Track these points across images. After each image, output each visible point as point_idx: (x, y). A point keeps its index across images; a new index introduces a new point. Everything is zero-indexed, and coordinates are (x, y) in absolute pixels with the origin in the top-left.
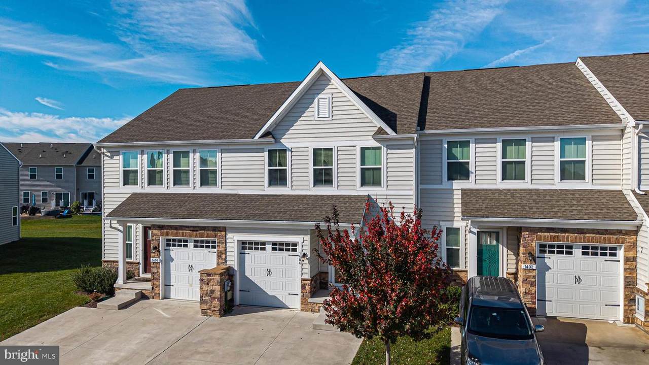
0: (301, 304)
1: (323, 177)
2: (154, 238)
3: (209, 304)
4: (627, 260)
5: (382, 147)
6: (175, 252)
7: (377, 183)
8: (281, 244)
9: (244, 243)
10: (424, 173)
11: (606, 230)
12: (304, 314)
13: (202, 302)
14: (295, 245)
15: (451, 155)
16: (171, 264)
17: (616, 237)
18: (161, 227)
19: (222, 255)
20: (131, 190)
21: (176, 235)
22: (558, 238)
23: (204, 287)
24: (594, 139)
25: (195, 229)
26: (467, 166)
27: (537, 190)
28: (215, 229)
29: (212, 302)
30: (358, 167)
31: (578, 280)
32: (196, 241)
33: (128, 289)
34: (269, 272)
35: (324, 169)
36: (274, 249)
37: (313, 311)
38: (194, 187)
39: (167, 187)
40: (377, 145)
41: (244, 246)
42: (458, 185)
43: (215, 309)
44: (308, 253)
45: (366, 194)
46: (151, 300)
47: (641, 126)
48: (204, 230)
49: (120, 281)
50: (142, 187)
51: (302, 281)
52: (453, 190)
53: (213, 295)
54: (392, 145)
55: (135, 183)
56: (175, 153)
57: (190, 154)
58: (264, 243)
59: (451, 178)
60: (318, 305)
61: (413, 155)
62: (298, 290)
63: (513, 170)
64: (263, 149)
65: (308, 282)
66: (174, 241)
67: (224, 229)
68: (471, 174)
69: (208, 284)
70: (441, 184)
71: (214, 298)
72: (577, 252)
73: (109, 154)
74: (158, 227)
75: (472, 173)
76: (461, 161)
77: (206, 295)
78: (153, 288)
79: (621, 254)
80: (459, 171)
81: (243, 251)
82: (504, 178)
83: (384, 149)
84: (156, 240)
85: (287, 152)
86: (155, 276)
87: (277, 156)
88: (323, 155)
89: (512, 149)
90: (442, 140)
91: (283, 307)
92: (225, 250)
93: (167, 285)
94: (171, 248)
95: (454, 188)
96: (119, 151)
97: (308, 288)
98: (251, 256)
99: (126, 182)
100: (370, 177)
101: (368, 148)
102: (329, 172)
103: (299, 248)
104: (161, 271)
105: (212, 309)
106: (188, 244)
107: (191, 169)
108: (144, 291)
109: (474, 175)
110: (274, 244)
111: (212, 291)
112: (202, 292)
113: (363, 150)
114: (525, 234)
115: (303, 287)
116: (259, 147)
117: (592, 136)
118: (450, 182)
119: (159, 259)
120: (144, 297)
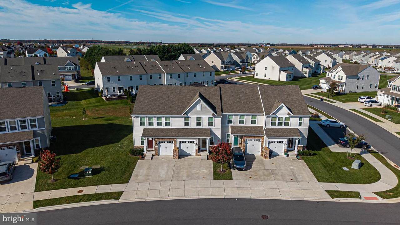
0: (196, 154)
1: (199, 124)
4: (262, 141)
6: (161, 144)
7: (212, 125)
8: (190, 141)
9: (181, 141)
10: (223, 122)
12: (196, 156)
13: (174, 156)
14: (194, 141)
15: (228, 118)
16: (160, 147)
17: (260, 137)
18: (158, 138)
19: (175, 144)
20: (143, 127)
22: (250, 138)
23: (174, 153)
25: (168, 139)
26: (232, 120)
27: (246, 126)
28: (173, 138)
29: (176, 156)
30: (208, 122)
31: (253, 145)
33: (148, 154)
34: (187, 148)
35: (199, 122)
36: (188, 143)
37: (199, 156)
38: (163, 126)
39: (155, 126)
40: (212, 117)
41: (180, 142)
42: (230, 125)
43: (177, 158)
44: (197, 143)
45: (210, 128)
46: (156, 156)
48: (171, 139)
49: (145, 152)
50: (147, 126)
51: (196, 149)
52: (228, 126)
54: (216, 117)
55: (144, 125)
56: (157, 118)
57: (162, 118)
58: (186, 141)
59: (228, 123)
60: (199, 154)
61: (221, 120)
62: (195, 151)
63: (241, 122)
66: (161, 141)
67: (176, 138)
70: (226, 124)
72: (253, 140)
73: (135, 117)
78: (156, 153)
79: (261, 140)
80: (230, 121)
82: (240, 123)
83: (214, 118)
84: (156, 141)
85: (190, 118)
86: (156, 150)
87: (187, 118)
88: (199, 119)
89: (242, 117)
90: (226, 115)
91: (191, 155)
93: (159, 152)
96: (138, 116)
97: (197, 151)
98: (182, 144)
99: (141, 125)
100: (211, 124)
103: (195, 142)
104: (158, 149)
106: (165, 142)
107: (162, 121)
109: (233, 122)
110: (188, 141)
111: (176, 154)
113: (209, 118)
114: (244, 137)
115: (196, 151)
116: (182, 117)
117: (258, 115)
119: (157, 146)
120: (153, 155)
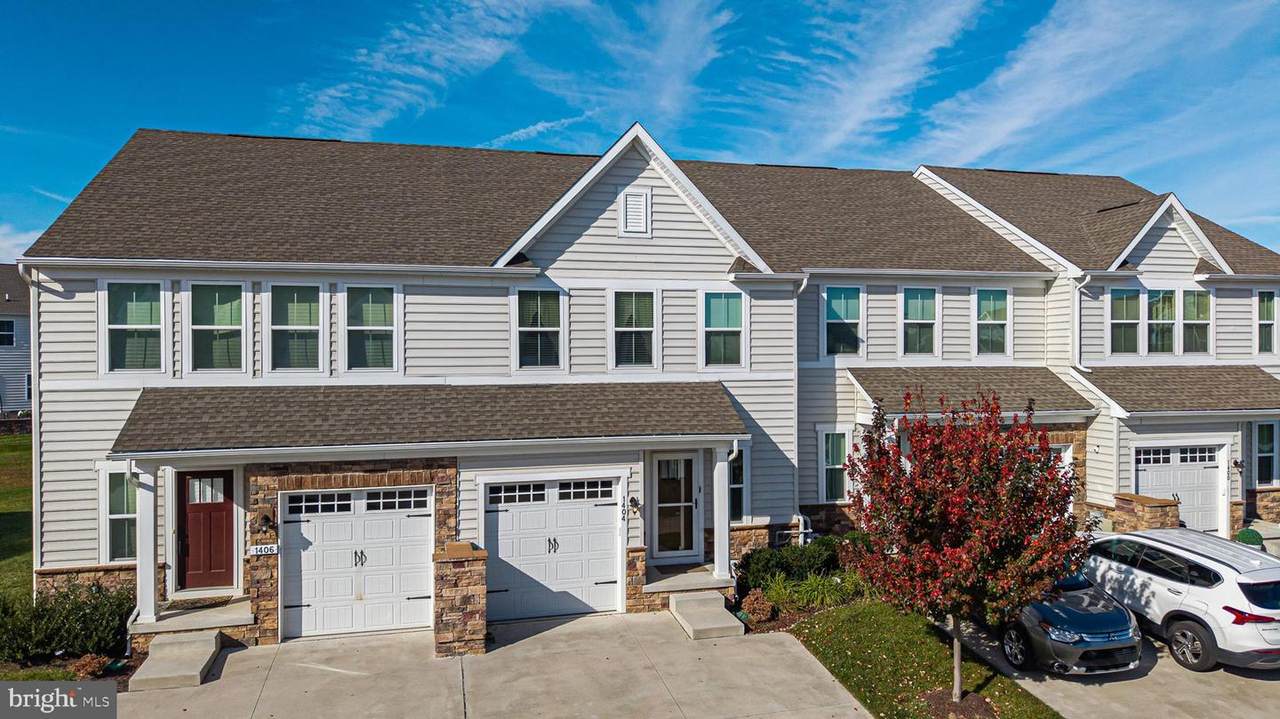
0: (628, 599)
1: (633, 348)
2: (261, 495)
3: (459, 628)
4: (1076, 465)
5: (743, 294)
6: (313, 526)
7: (733, 358)
8: (579, 484)
9: (495, 488)
11: (1054, 424)
12: (634, 617)
13: (440, 625)
14: (607, 483)
15: (831, 313)
16: (303, 553)
17: (1064, 433)
18: (279, 469)
19: (446, 522)
20: (136, 380)
21: (326, 483)
23: (446, 593)
24: (1017, 293)
25: (376, 466)
26: (853, 330)
27: (951, 368)
28: (430, 463)
29: (466, 624)
30: (701, 329)
32: (372, 495)
33: (174, 632)
34: (553, 545)
35: (635, 332)
36: (563, 496)
37: (651, 608)
38: (332, 371)
39: (255, 371)
40: (736, 290)
41: (494, 493)
42: (841, 361)
43: (474, 637)
44: (641, 497)
45: (715, 378)
46: (252, 650)
47: (1088, 278)
48: (404, 468)
49: (145, 616)
50: (176, 371)
51: (628, 554)
52: (834, 370)
53: (470, 608)
54: (761, 290)
55: (151, 361)
56: (277, 291)
57: (321, 294)
58: (540, 486)
59: (832, 351)
60: (661, 595)
61: (794, 310)
62: (619, 572)
64: (508, 288)
65: (640, 553)
66: (311, 498)
67: (453, 462)
68: (861, 344)
69: (456, 585)
70: (818, 360)
71: (472, 614)
73: (58, 287)
74: (271, 469)
75: (863, 341)
76: (846, 321)
77: (452, 609)
78: (256, 619)
79: (1066, 457)
80: (844, 338)
81: (493, 507)
82: (907, 349)
83: (745, 297)
84: (264, 500)
85: (561, 297)
86: (263, 589)
87: (539, 305)
88: (632, 306)
90: (818, 286)
91: (586, 611)
92: (456, 508)
93: (293, 606)
94: (304, 516)
95: (836, 367)
96: (94, 281)
97: (641, 565)
98: (514, 517)
100: (722, 348)
101: (718, 296)
102: (644, 340)
103: (618, 491)
104: (279, 574)
105: (467, 638)
106: (352, 502)
107: (322, 328)
108: (228, 632)
109: (865, 344)
110: (564, 485)
111: (466, 600)
112: (442, 605)
113: (709, 296)
115: (631, 565)
116: (497, 284)
117: (1014, 289)
118: (831, 357)
119: (275, 546)
120: (227, 644)
